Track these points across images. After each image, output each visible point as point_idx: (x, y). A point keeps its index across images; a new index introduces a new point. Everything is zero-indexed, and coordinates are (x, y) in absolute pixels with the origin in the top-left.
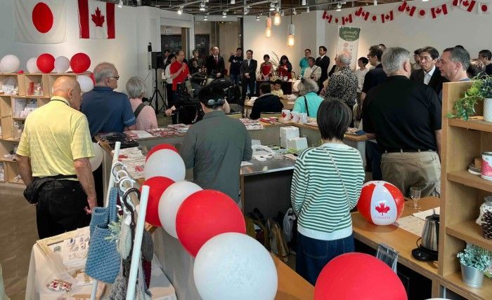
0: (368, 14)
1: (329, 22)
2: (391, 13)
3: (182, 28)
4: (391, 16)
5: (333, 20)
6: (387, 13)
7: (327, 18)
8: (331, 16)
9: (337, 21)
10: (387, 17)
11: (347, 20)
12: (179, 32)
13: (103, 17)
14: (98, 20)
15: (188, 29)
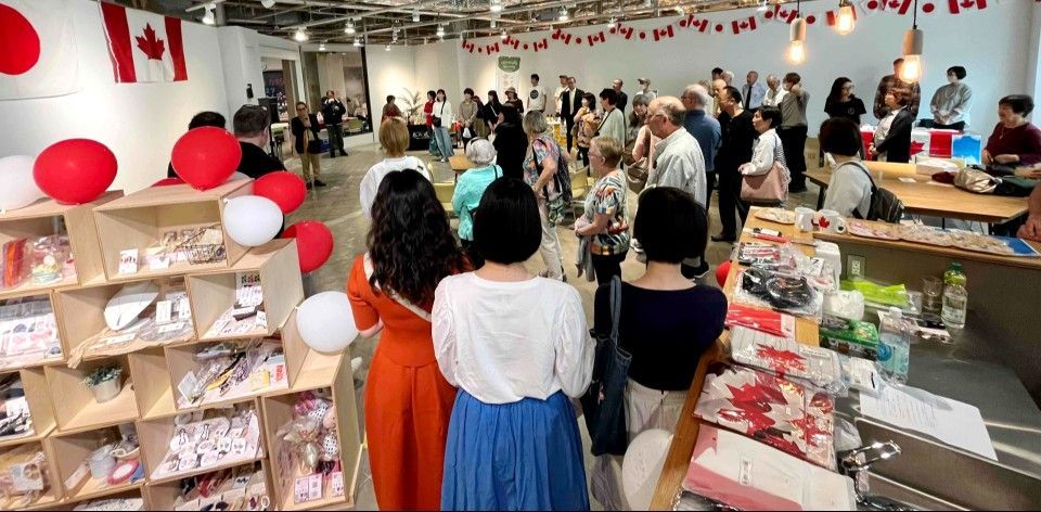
0: (517, 42)
1: (471, 51)
2: (545, 41)
3: (283, 61)
4: (545, 44)
5: (476, 49)
6: (540, 41)
7: (468, 47)
8: (473, 46)
9: (480, 50)
10: (541, 46)
11: (493, 49)
12: (279, 67)
13: (161, 43)
14: (152, 48)
15: (293, 62)
